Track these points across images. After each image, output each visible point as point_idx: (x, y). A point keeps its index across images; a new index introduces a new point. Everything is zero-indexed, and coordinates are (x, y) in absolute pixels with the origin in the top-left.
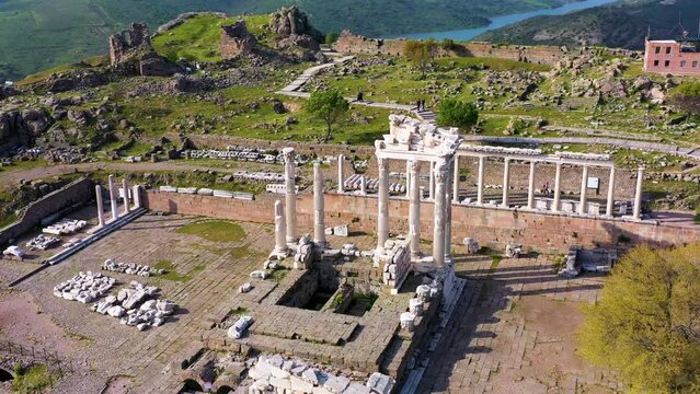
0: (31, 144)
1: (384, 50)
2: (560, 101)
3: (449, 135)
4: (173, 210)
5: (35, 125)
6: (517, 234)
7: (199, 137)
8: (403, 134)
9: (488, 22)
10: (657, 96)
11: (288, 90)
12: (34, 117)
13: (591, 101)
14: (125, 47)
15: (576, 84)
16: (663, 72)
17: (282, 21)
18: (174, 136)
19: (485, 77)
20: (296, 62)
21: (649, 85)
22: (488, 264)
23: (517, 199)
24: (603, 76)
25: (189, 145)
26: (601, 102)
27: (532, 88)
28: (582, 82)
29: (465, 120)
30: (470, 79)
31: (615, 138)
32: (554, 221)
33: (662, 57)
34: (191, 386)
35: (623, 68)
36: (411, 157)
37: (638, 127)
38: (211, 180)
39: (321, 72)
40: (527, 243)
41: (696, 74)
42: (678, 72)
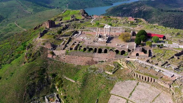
0: (68, 28)
1: (100, 17)
2: (120, 23)
3: (110, 26)
4: (84, 33)
5: (68, 26)
6: (115, 34)
7: (85, 27)
8: (106, 26)
9: (112, 4)
10: (129, 23)
11: (91, 22)
12: (68, 25)
13: (123, 23)
14: (72, 18)
15: (121, 21)
16: (130, 20)
17: (82, 12)
18: (82, 27)
20: (90, 19)
21: (129, 22)
22: (112, 36)
23: (115, 31)
24: (124, 21)
25: (84, 28)
26: (124, 23)
27: (117, 22)
28: (122, 21)
29: (111, 25)
30: (111, 21)
31: (124, 27)
32: (118, 33)
33: (130, 19)
34: (94, 41)
35: (126, 20)
36: (107, 28)
37: (127, 26)
38: (88, 31)
39: (94, 20)
40: (116, 35)
41: (134, 20)
42: (132, 20)
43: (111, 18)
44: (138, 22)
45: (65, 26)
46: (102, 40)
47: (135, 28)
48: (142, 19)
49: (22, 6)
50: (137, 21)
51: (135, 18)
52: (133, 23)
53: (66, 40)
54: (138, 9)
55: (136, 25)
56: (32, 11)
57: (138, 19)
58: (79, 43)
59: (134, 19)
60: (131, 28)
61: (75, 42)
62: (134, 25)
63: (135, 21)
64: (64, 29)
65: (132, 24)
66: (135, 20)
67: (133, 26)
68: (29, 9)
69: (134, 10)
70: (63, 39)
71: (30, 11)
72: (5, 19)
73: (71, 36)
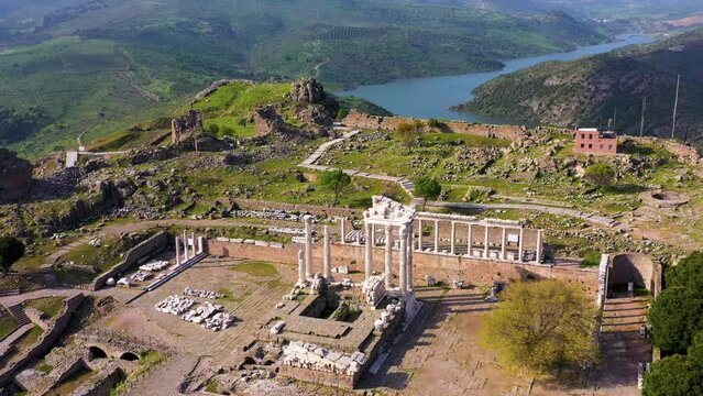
0: (121, 205)
1: (384, 126)
2: (508, 175)
3: (410, 210)
4: (226, 254)
5: (124, 191)
6: (461, 273)
7: (243, 201)
8: (381, 208)
9: (501, 66)
10: (580, 171)
11: (307, 163)
12: (123, 185)
13: (529, 175)
14: (184, 128)
15: (522, 161)
16: (587, 153)
17: (302, 90)
18: (225, 200)
19: (458, 151)
20: (313, 138)
21: (575, 163)
22: (440, 293)
24: (541, 156)
25: (236, 207)
26: (539, 176)
27: (490, 163)
30: (446, 154)
31: (540, 205)
32: (485, 265)
33: (587, 141)
34: (249, 361)
35: (559, 148)
36: (386, 223)
37: (560, 195)
38: (253, 233)
39: (332, 147)
40: (467, 280)
41: (612, 154)
42: (597, 153)
43: (457, 131)
44: (647, 166)
45: (98, 191)
46: (313, 358)
47: (625, 225)
48: (673, 147)
49: (131, 69)
50: (637, 157)
51: (622, 139)
52: (611, 174)
53: (42, 324)
54: (613, 86)
55: (632, 189)
56: (168, 90)
57: (645, 141)
58: (127, 366)
59: (614, 143)
60: (600, 222)
61: (97, 353)
62: (614, 190)
63: (625, 158)
64: (82, 217)
65: (603, 182)
66: (621, 148)
67: (611, 198)
68: (157, 82)
69: (593, 89)
70: (19, 308)
71: (160, 90)
72: (53, 121)
73: (102, 285)
